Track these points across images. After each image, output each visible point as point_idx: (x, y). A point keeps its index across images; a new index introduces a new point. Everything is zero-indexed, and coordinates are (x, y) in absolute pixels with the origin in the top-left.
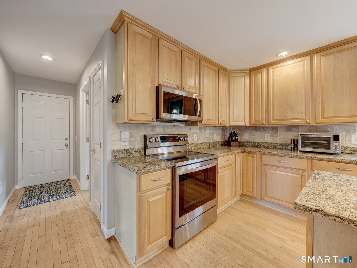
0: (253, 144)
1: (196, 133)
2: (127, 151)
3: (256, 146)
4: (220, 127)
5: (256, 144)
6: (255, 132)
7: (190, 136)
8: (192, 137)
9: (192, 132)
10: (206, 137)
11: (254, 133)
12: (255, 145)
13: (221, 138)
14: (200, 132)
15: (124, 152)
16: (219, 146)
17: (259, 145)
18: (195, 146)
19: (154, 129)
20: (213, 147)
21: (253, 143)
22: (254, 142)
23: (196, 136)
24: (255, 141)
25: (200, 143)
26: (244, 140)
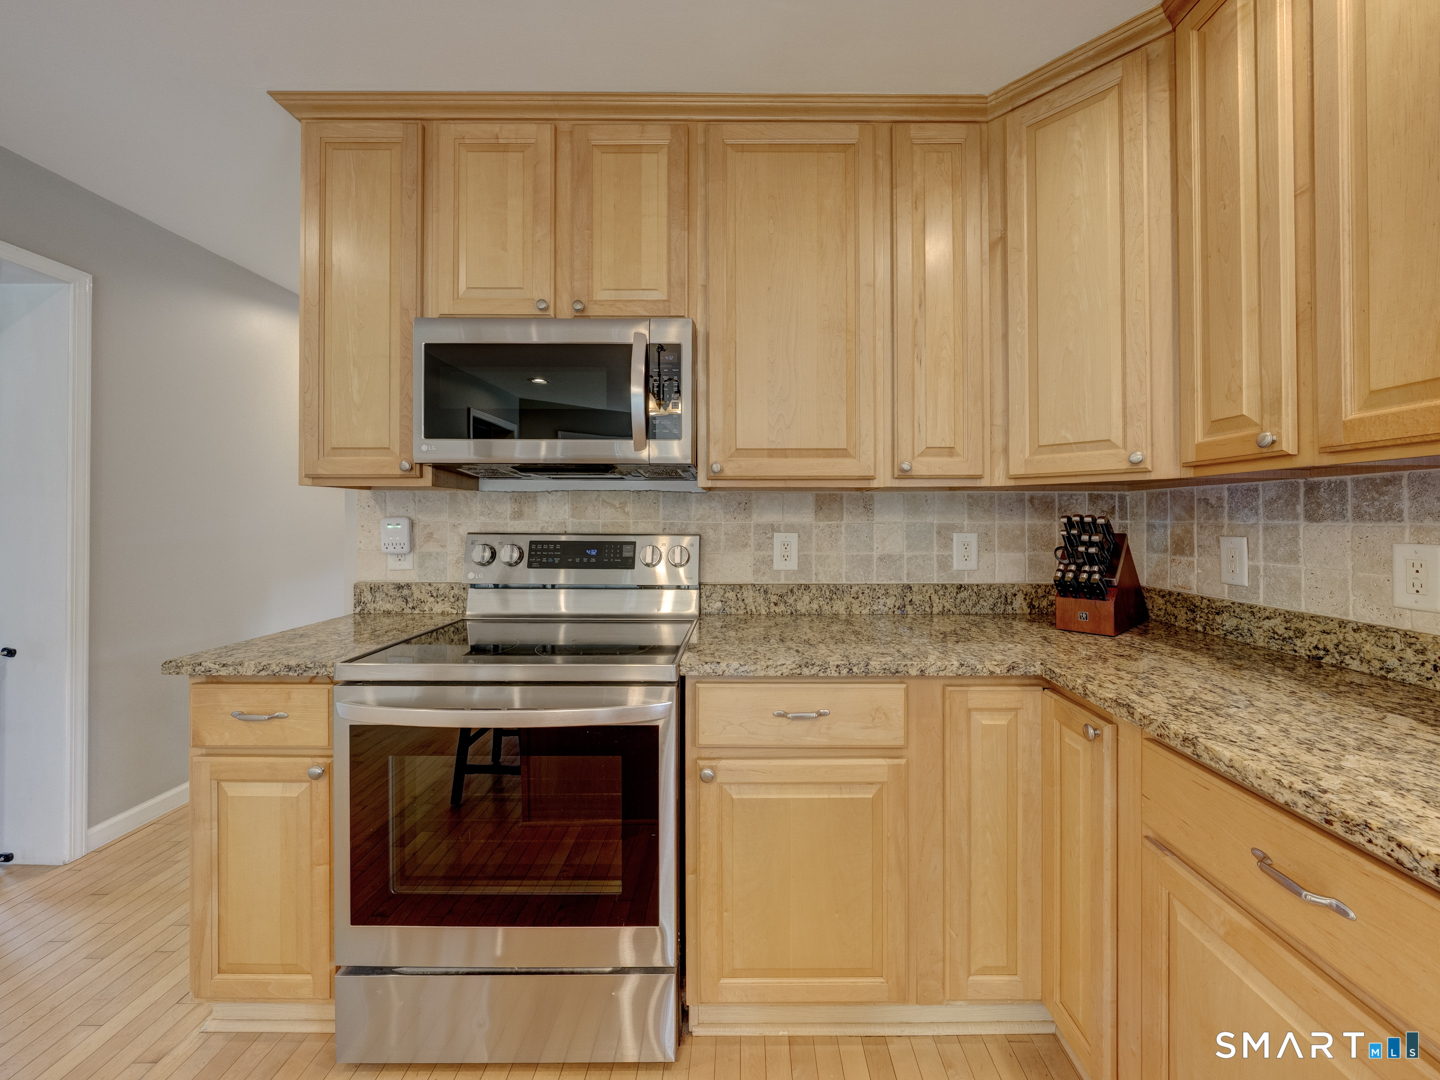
0: (1281, 630)
1: (790, 528)
2: (406, 592)
3: (1303, 652)
4: (1028, 494)
5: (1309, 630)
6: (1302, 523)
7: (745, 545)
8: (759, 547)
9: (757, 525)
10: (876, 554)
11: (1295, 539)
12: (1298, 642)
13: (1034, 564)
14: (821, 524)
15: (392, 592)
16: (1005, 615)
17: (1330, 647)
18: (774, 599)
19: (526, 509)
20: (942, 613)
21: (1277, 623)
22: (1288, 617)
23: (786, 546)
24: (1303, 609)
25: (820, 587)
26: (1220, 593)
